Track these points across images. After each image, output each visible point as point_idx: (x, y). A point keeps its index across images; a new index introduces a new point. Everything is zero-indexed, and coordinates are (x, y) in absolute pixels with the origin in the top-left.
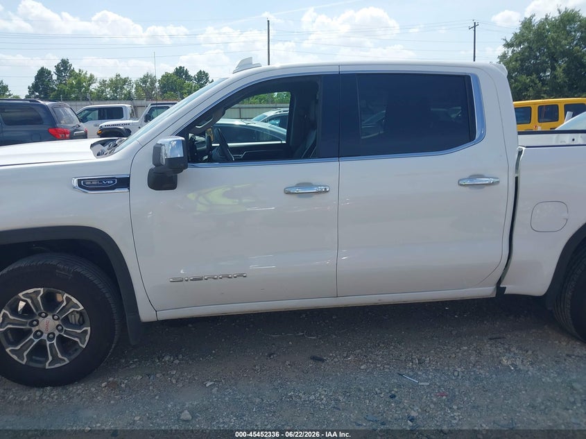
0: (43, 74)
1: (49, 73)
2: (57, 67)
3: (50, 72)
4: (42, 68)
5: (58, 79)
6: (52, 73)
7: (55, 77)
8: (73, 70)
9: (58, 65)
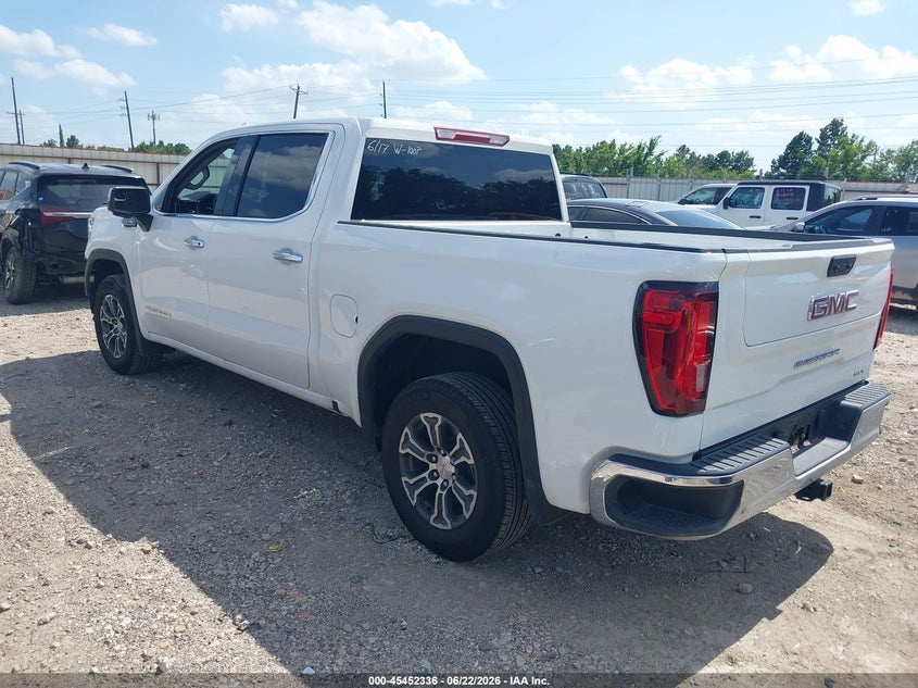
0: (800, 142)
1: (809, 140)
2: (823, 131)
3: (811, 138)
4: (801, 134)
5: (819, 149)
6: (813, 140)
7: (815, 146)
8: (846, 136)
9: (826, 128)
